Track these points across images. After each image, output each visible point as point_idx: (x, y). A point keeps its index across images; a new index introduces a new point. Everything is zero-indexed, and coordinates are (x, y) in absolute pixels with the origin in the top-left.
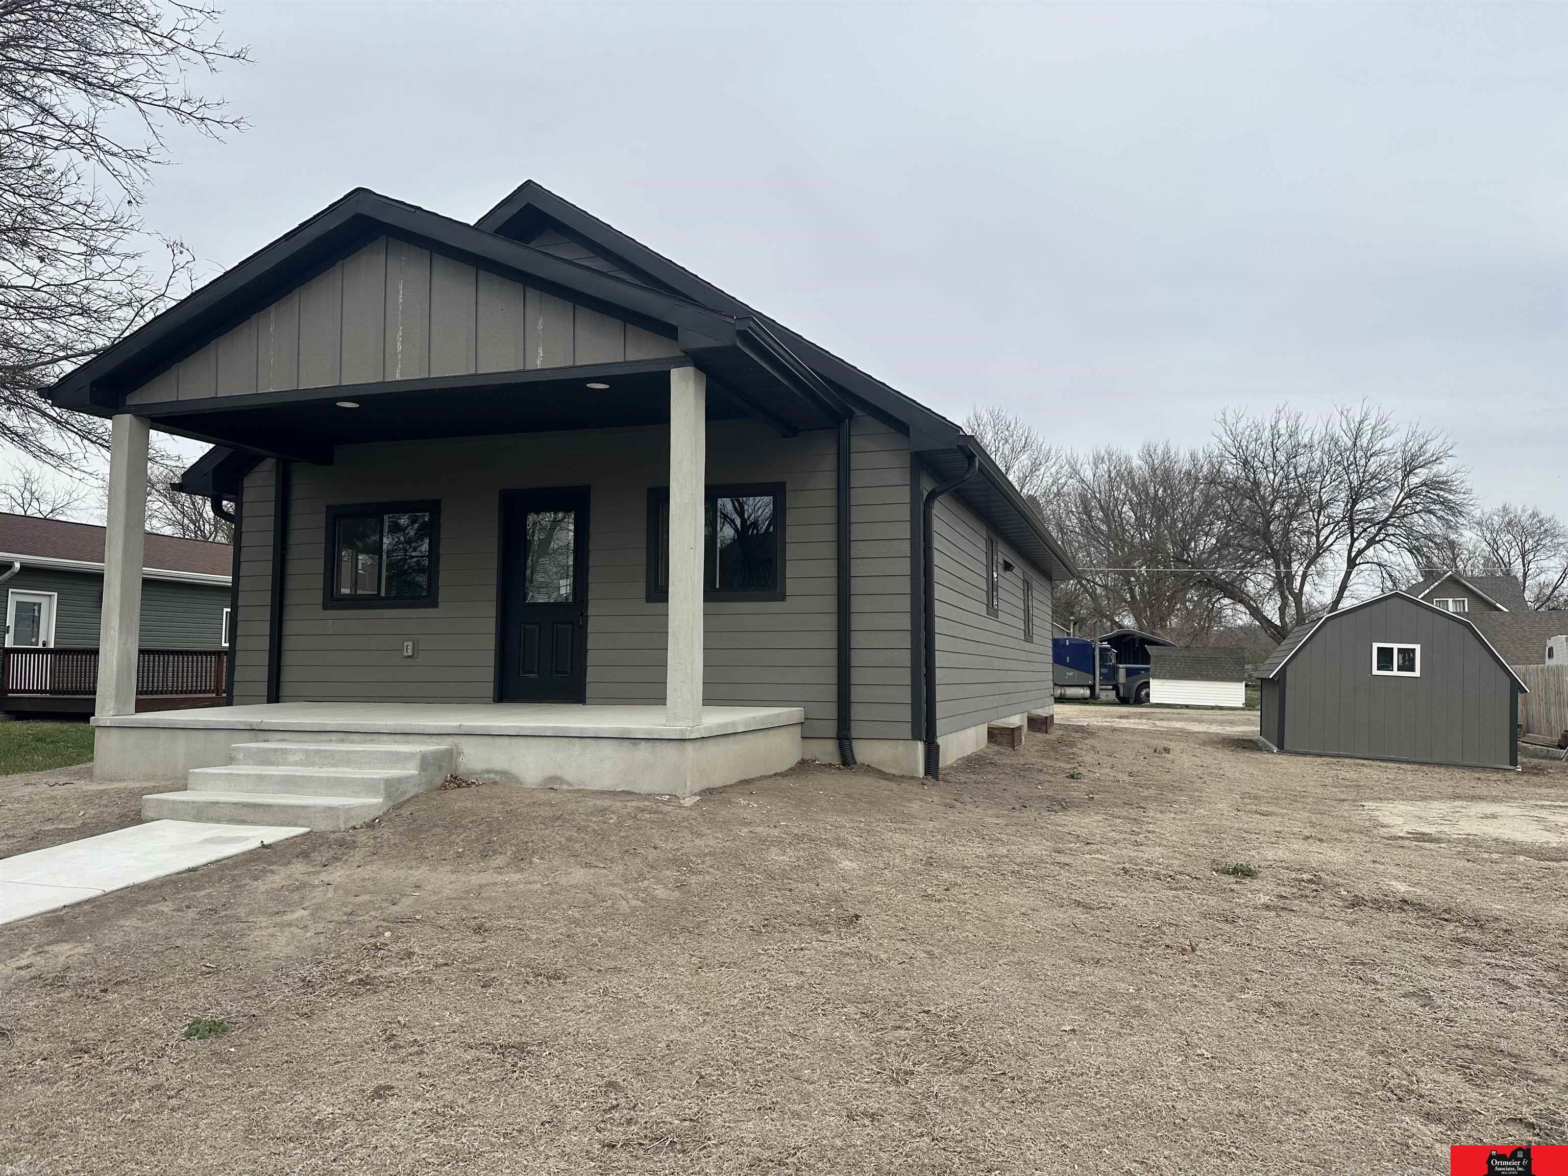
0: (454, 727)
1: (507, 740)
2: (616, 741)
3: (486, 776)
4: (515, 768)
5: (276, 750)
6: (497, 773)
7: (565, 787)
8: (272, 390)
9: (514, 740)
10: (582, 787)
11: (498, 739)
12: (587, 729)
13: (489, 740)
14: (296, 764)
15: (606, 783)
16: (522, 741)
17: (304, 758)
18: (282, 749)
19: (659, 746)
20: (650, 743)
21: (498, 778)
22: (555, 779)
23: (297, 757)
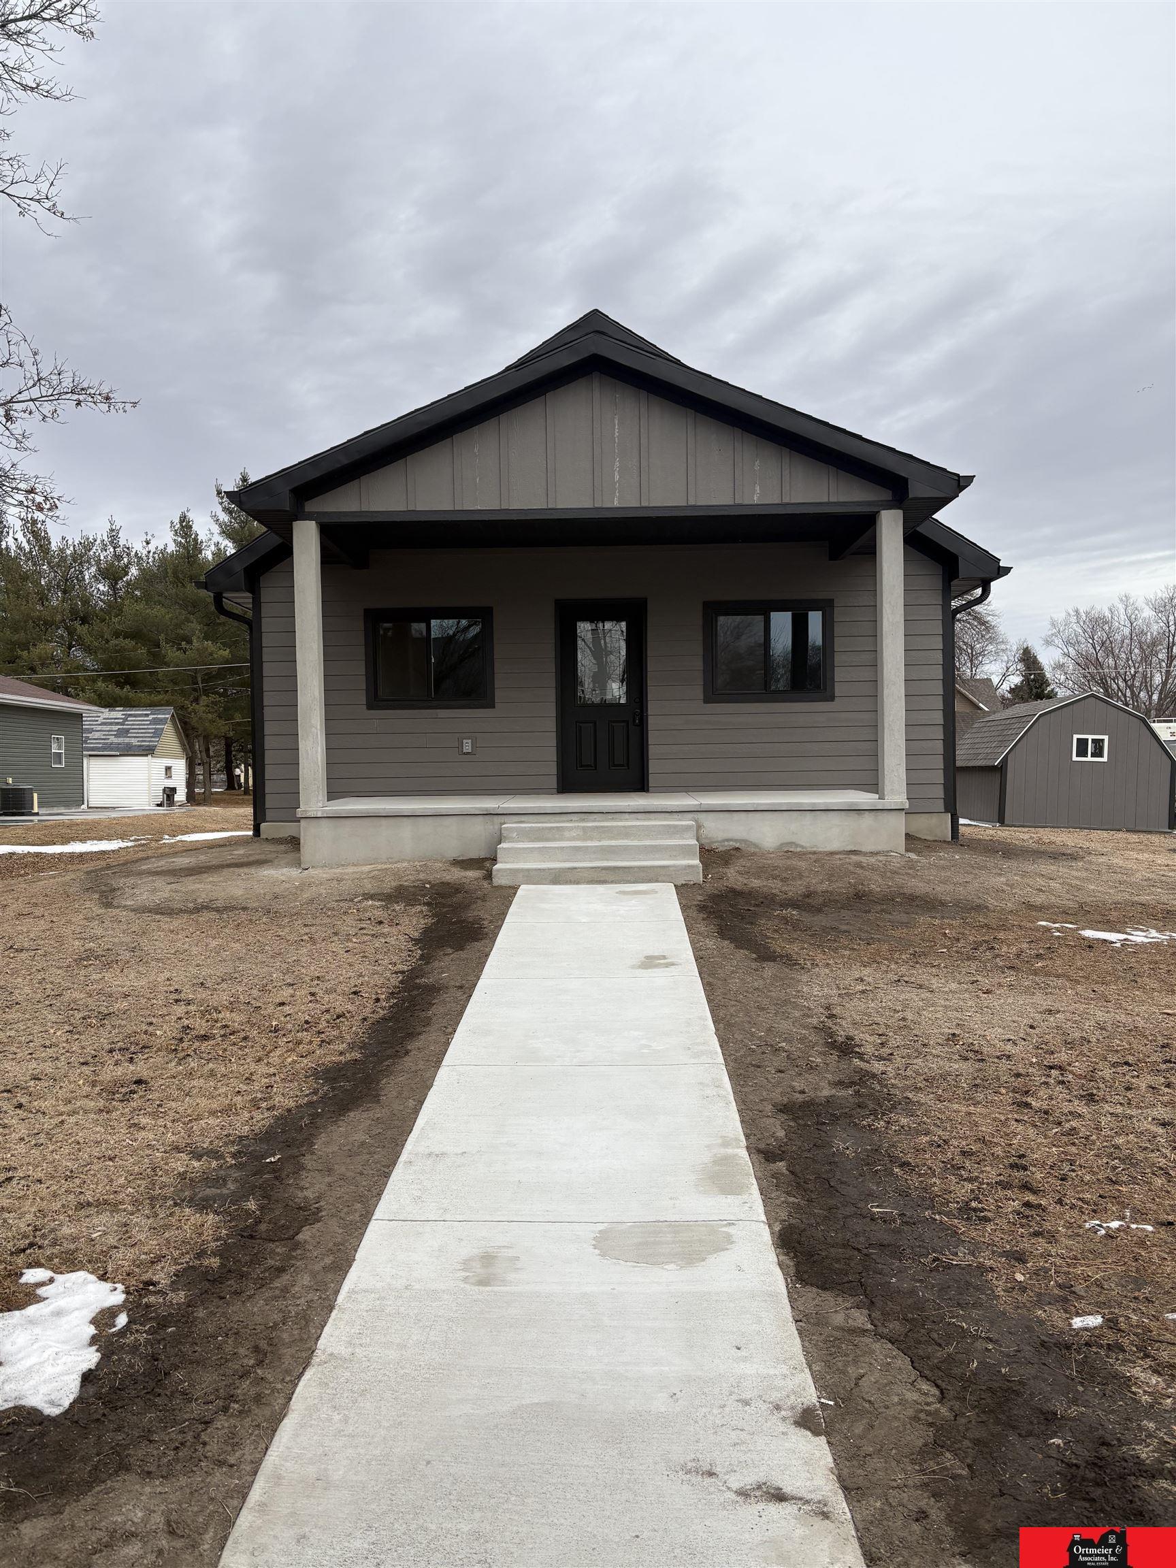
0: (696, 805)
1: (743, 814)
2: (843, 813)
3: (726, 843)
4: (754, 837)
5: (551, 828)
6: (736, 841)
7: (800, 850)
8: (479, 508)
9: (751, 814)
10: (815, 849)
11: (735, 814)
12: (819, 803)
13: (727, 815)
15: (835, 846)
16: (758, 815)
18: (557, 827)
19: (881, 815)
20: (873, 813)
21: (737, 845)
22: (790, 844)
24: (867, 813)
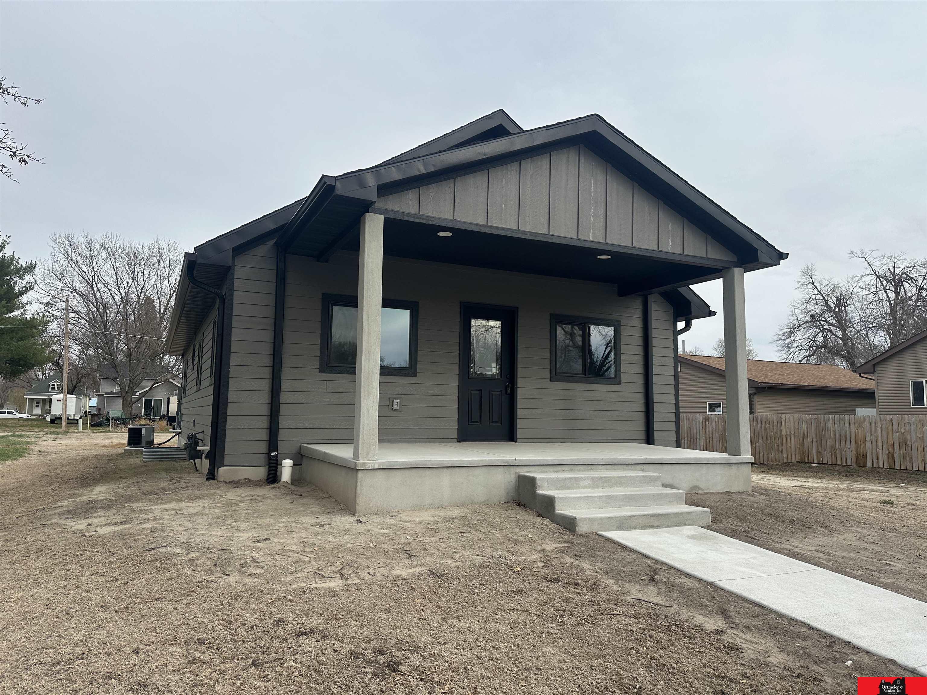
0: (643, 459)
1: (669, 466)
4: (676, 483)
5: (571, 479)
7: (700, 492)
8: (503, 227)
9: (674, 466)
10: (709, 491)
14: (586, 487)
15: (720, 488)
16: (678, 467)
17: (591, 483)
18: (575, 478)
19: (739, 467)
20: (737, 465)
22: (696, 487)
23: (586, 483)
24: (733, 465)
